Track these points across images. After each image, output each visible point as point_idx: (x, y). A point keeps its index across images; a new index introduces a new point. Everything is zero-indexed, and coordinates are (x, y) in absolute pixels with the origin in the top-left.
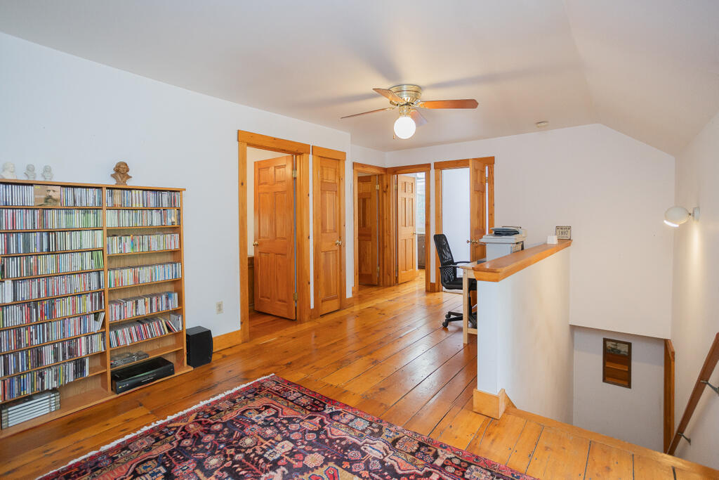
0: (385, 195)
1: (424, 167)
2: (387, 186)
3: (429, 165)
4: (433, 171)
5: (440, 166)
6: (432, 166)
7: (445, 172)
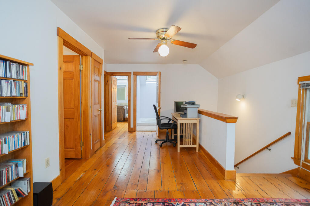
0: (106, 86)
1: (128, 74)
2: (107, 81)
3: (130, 73)
4: (132, 76)
5: (136, 74)
6: (132, 73)
7: (138, 77)
